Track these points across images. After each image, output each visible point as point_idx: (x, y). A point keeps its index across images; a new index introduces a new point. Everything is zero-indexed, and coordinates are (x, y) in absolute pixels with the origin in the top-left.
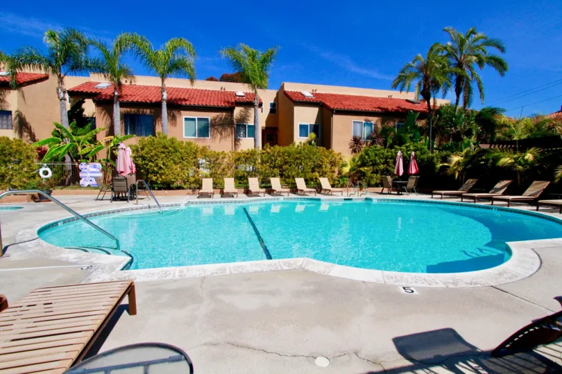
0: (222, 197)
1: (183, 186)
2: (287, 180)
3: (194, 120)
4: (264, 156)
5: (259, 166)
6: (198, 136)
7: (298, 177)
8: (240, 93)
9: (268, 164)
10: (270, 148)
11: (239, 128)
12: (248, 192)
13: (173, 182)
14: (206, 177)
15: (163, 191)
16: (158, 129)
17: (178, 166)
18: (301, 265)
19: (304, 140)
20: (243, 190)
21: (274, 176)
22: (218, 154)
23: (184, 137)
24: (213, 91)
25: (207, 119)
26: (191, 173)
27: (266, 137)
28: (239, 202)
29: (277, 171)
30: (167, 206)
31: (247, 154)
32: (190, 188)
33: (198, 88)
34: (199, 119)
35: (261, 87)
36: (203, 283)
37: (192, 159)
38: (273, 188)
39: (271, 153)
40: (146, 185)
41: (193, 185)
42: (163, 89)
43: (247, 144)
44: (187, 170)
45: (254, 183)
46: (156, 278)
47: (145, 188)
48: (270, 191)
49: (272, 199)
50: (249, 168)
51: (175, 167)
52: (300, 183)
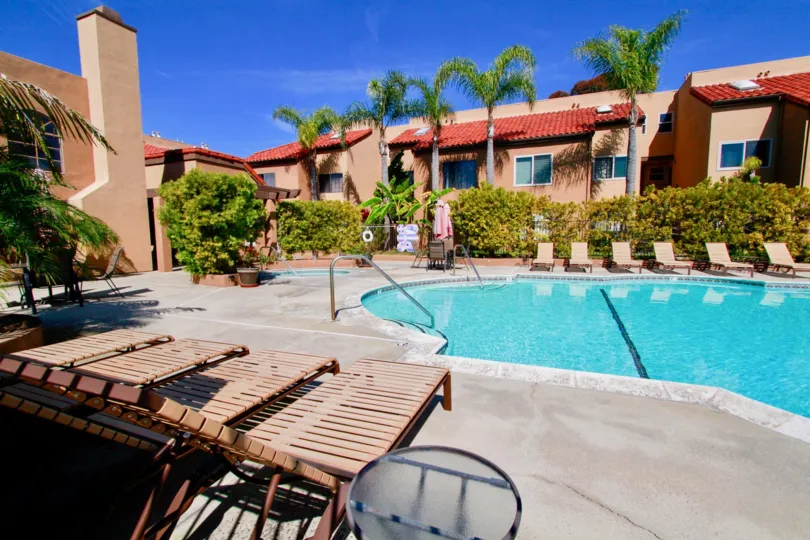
0: (566, 270)
1: (511, 253)
2: (688, 246)
3: (529, 159)
4: (643, 206)
5: (633, 224)
6: (535, 182)
7: (712, 241)
8: (605, 108)
9: (650, 220)
10: (656, 193)
11: (600, 164)
12: (609, 265)
13: (497, 248)
14: (544, 241)
15: (485, 259)
16: (482, 178)
17: (505, 226)
18: (711, 399)
19: (730, 172)
20: (601, 262)
21: (663, 239)
22: (564, 207)
23: (515, 185)
24: (559, 113)
25: (548, 157)
26: (522, 235)
27: (648, 173)
28: (595, 280)
29: (667, 231)
30: (490, 279)
31: (613, 204)
32: (520, 257)
33: (537, 113)
34: (537, 158)
35: (642, 90)
36: (534, 391)
37: (524, 216)
38: (658, 260)
39: (658, 201)
40: (465, 251)
41: (524, 253)
42: (489, 123)
43: (612, 188)
44: (517, 231)
45: (622, 251)
46: (473, 371)
47: (463, 255)
48: (651, 264)
49: (654, 278)
50: (615, 226)
51: (500, 227)
52: (717, 252)
